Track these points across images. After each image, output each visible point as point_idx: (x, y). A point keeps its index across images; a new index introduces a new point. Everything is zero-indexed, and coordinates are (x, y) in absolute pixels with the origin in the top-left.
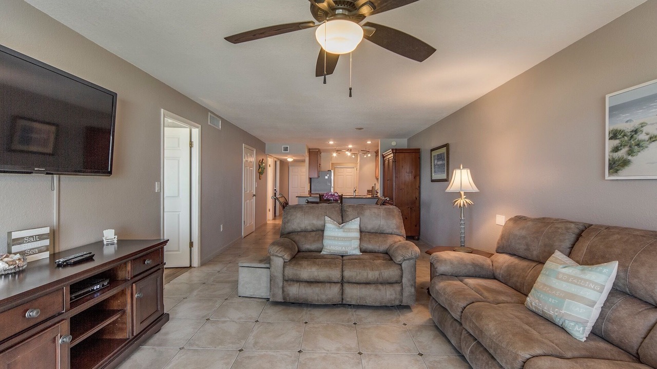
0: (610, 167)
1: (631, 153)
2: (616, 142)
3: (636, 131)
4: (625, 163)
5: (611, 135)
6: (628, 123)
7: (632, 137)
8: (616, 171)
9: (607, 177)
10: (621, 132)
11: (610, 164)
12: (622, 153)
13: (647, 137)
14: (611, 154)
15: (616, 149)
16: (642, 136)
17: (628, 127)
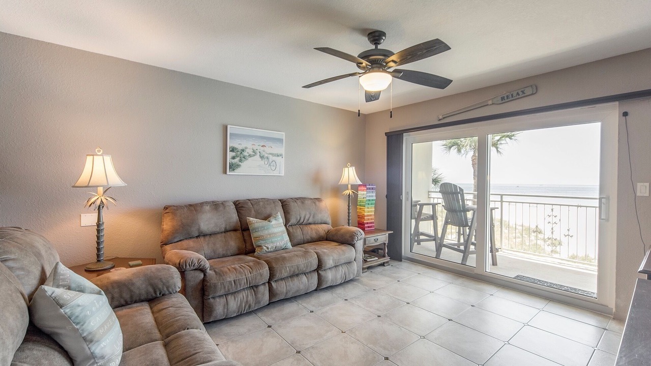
0: (230, 167)
1: (241, 161)
2: (233, 154)
3: (243, 150)
4: (238, 166)
5: (231, 149)
6: (239, 145)
7: (241, 153)
8: (234, 170)
9: (228, 173)
10: (236, 149)
11: (230, 166)
12: (237, 160)
13: (248, 155)
14: (231, 160)
15: (233, 158)
16: (245, 154)
17: (240, 147)
